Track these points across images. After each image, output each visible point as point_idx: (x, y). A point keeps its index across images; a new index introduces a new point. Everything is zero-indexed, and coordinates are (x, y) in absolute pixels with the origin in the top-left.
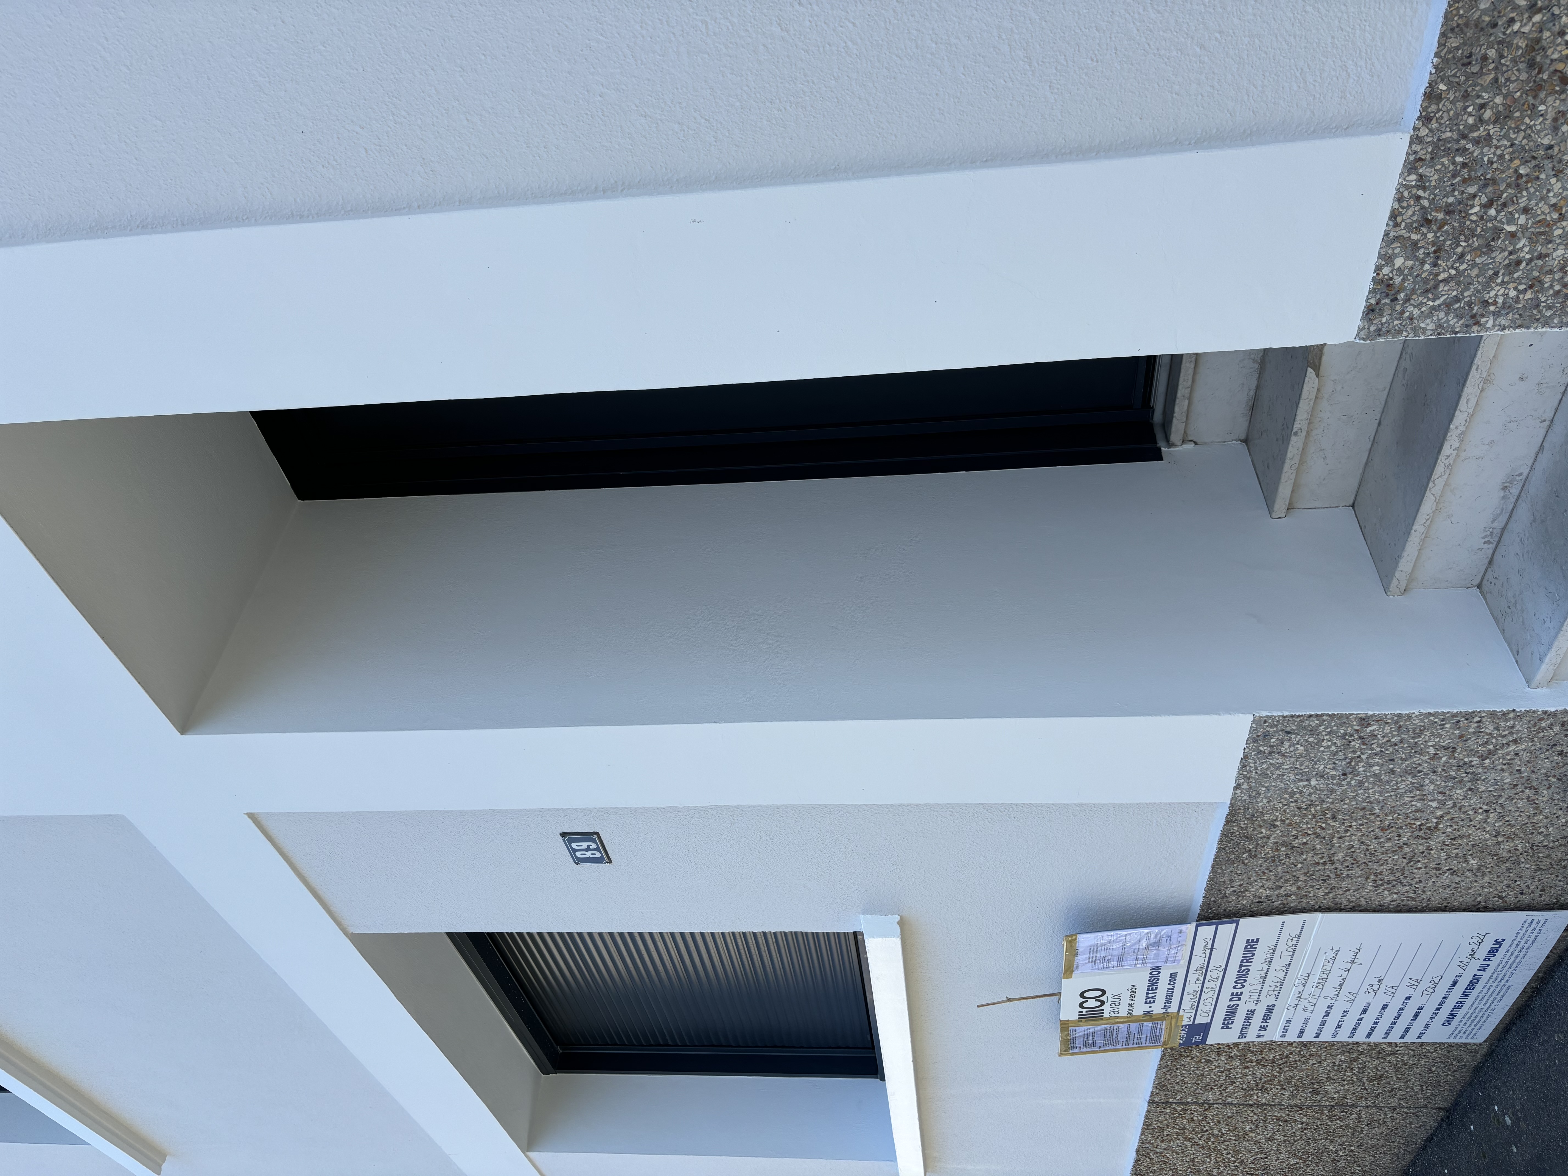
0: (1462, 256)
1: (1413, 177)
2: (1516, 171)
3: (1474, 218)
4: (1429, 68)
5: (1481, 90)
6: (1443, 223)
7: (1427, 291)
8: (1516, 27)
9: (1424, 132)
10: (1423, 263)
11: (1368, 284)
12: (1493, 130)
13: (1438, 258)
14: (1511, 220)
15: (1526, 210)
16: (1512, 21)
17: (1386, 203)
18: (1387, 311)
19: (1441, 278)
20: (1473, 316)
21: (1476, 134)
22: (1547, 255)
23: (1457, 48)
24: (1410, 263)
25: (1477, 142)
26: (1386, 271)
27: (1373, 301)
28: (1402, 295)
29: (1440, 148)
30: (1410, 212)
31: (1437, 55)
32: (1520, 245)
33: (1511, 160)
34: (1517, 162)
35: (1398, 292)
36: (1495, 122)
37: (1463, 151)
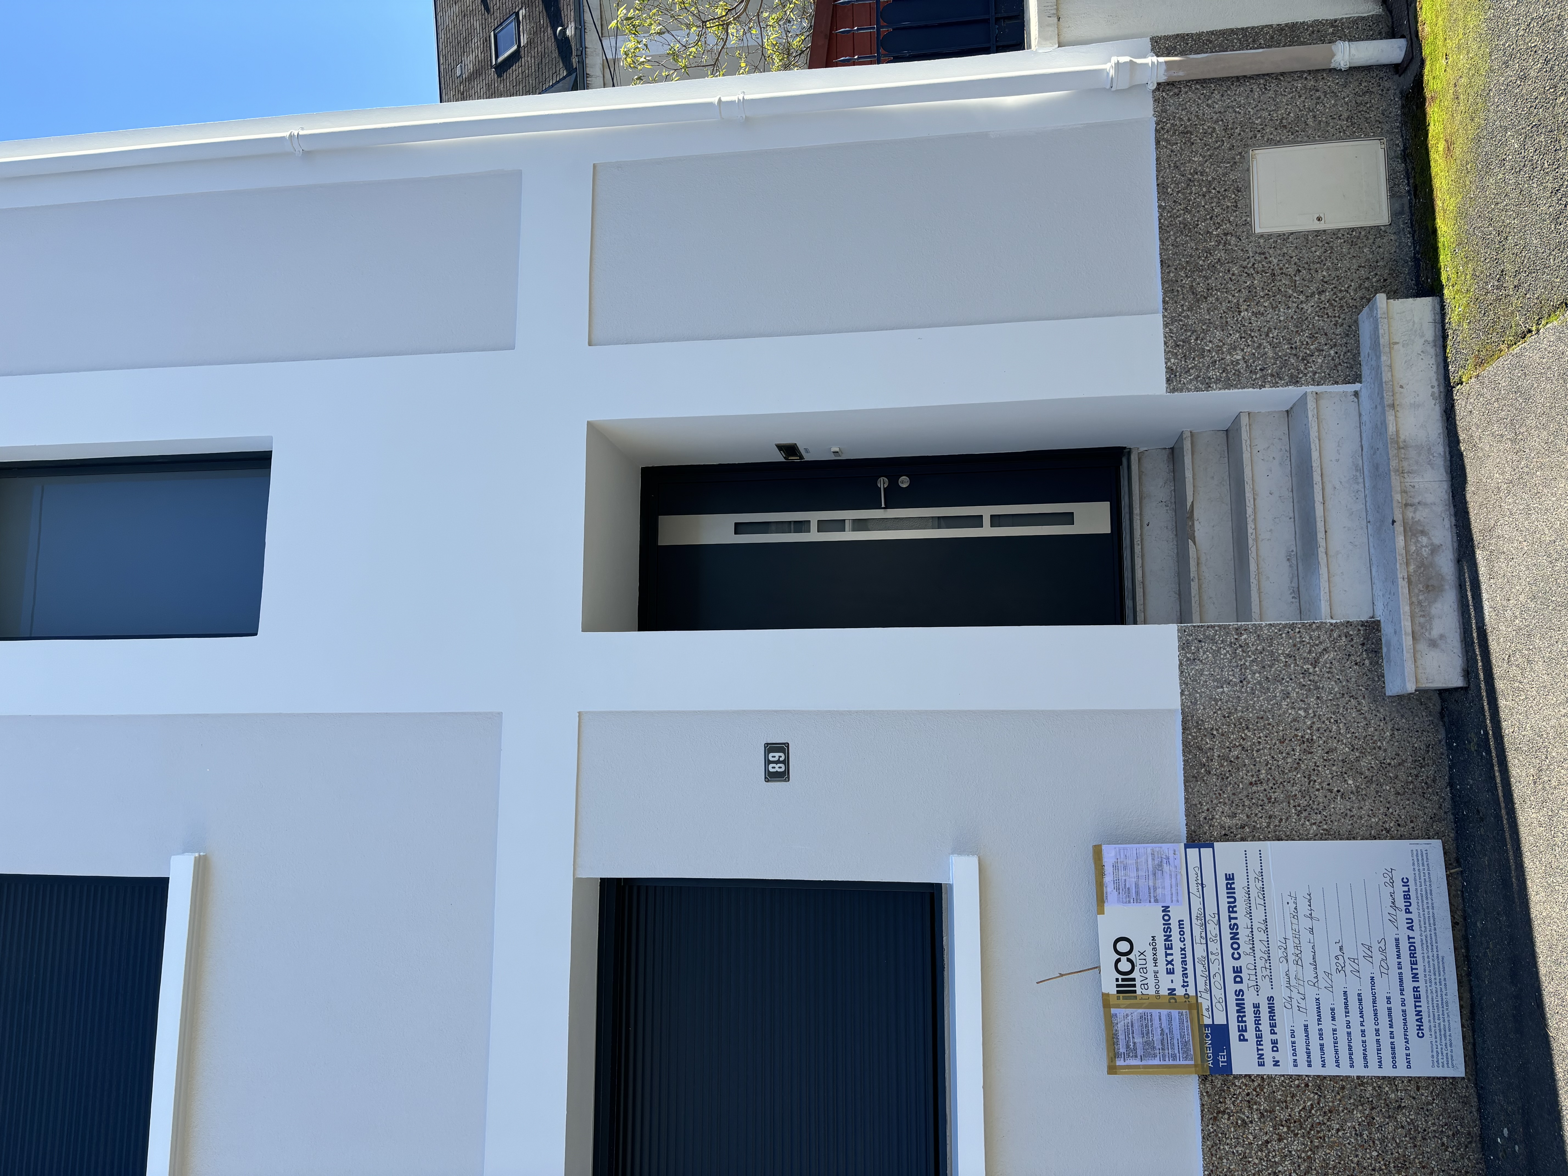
0: (1194, 359)
1: (1167, 329)
2: (1202, 328)
3: (1193, 344)
4: (1162, 294)
5: (1181, 300)
6: (1183, 346)
7: (1187, 372)
8: (1184, 281)
9: (1166, 314)
10: (1181, 361)
11: (1164, 370)
12: (1189, 313)
13: (1186, 359)
14: (1207, 346)
15: (1210, 342)
16: (1182, 280)
17: (1162, 339)
18: (1174, 381)
19: (1190, 366)
20: (1207, 384)
21: (1183, 315)
22: (1224, 358)
23: (1168, 287)
24: (1176, 361)
25: (1185, 317)
26: (1169, 364)
27: (1168, 376)
28: (1178, 374)
29: (1173, 320)
30: (1170, 342)
31: (1162, 289)
32: (1213, 355)
33: (1198, 324)
34: (1201, 324)
35: (1176, 373)
36: (1188, 311)
37: (1181, 320)
